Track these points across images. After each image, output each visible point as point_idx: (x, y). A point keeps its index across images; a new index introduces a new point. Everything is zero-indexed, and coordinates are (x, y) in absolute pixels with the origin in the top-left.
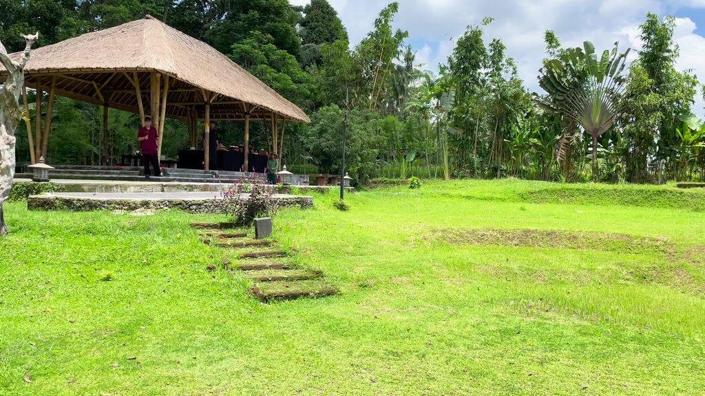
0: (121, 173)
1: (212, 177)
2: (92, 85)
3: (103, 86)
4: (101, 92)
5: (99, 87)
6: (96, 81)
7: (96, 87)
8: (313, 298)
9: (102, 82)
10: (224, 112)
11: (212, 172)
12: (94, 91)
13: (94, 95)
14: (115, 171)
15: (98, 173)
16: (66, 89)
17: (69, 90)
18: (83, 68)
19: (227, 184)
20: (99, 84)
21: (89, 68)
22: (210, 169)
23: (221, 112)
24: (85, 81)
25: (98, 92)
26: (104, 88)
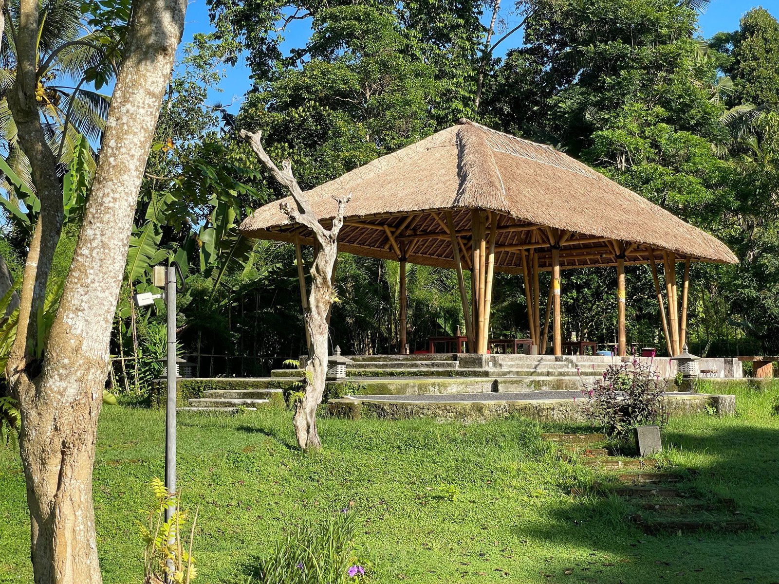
0: (433, 365)
1: (567, 366)
2: (384, 232)
3: (399, 231)
4: (396, 241)
5: (393, 233)
6: (390, 226)
7: (389, 234)
8: (717, 533)
9: (397, 226)
10: (583, 254)
11: (567, 359)
12: (387, 239)
13: (387, 246)
14: (424, 362)
15: (400, 366)
16: (349, 242)
17: (353, 243)
18: (379, 214)
19: (592, 378)
20: (393, 230)
21: (387, 213)
22: (564, 353)
23: (577, 255)
24: (375, 227)
25: (392, 239)
26: (401, 235)
